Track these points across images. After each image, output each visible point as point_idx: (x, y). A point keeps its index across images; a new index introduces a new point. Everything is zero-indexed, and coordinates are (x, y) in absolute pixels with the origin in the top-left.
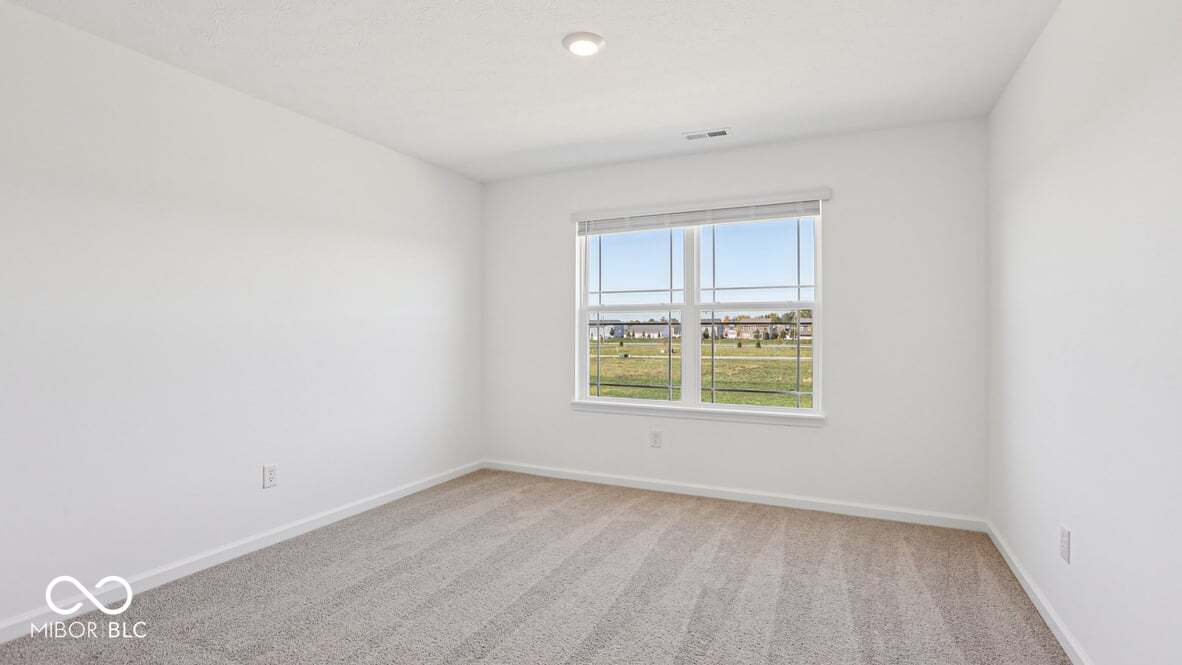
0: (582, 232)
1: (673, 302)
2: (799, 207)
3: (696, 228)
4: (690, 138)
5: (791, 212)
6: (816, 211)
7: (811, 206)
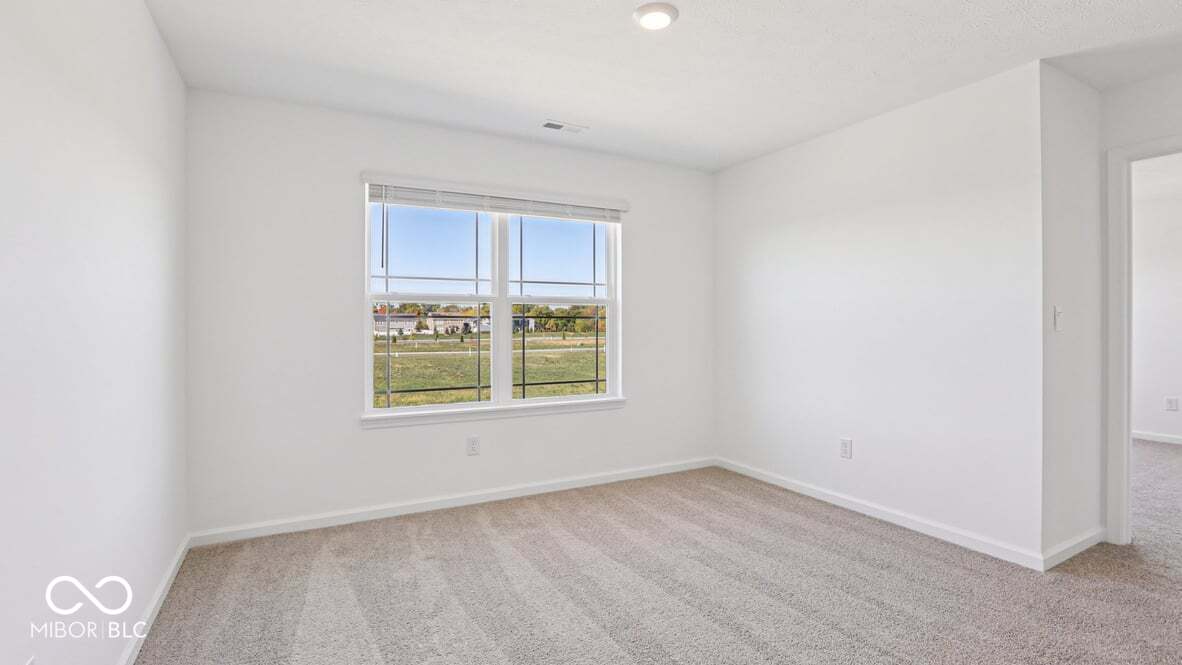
0: (373, 197)
1: (479, 293)
2: (607, 214)
3: (509, 215)
4: (548, 125)
5: (600, 217)
6: (617, 219)
7: (615, 215)
